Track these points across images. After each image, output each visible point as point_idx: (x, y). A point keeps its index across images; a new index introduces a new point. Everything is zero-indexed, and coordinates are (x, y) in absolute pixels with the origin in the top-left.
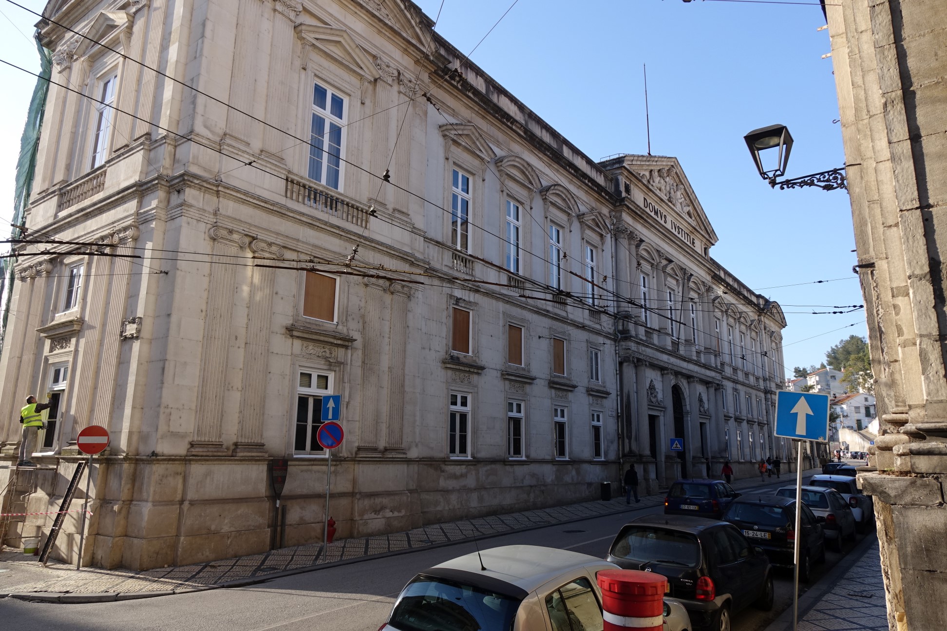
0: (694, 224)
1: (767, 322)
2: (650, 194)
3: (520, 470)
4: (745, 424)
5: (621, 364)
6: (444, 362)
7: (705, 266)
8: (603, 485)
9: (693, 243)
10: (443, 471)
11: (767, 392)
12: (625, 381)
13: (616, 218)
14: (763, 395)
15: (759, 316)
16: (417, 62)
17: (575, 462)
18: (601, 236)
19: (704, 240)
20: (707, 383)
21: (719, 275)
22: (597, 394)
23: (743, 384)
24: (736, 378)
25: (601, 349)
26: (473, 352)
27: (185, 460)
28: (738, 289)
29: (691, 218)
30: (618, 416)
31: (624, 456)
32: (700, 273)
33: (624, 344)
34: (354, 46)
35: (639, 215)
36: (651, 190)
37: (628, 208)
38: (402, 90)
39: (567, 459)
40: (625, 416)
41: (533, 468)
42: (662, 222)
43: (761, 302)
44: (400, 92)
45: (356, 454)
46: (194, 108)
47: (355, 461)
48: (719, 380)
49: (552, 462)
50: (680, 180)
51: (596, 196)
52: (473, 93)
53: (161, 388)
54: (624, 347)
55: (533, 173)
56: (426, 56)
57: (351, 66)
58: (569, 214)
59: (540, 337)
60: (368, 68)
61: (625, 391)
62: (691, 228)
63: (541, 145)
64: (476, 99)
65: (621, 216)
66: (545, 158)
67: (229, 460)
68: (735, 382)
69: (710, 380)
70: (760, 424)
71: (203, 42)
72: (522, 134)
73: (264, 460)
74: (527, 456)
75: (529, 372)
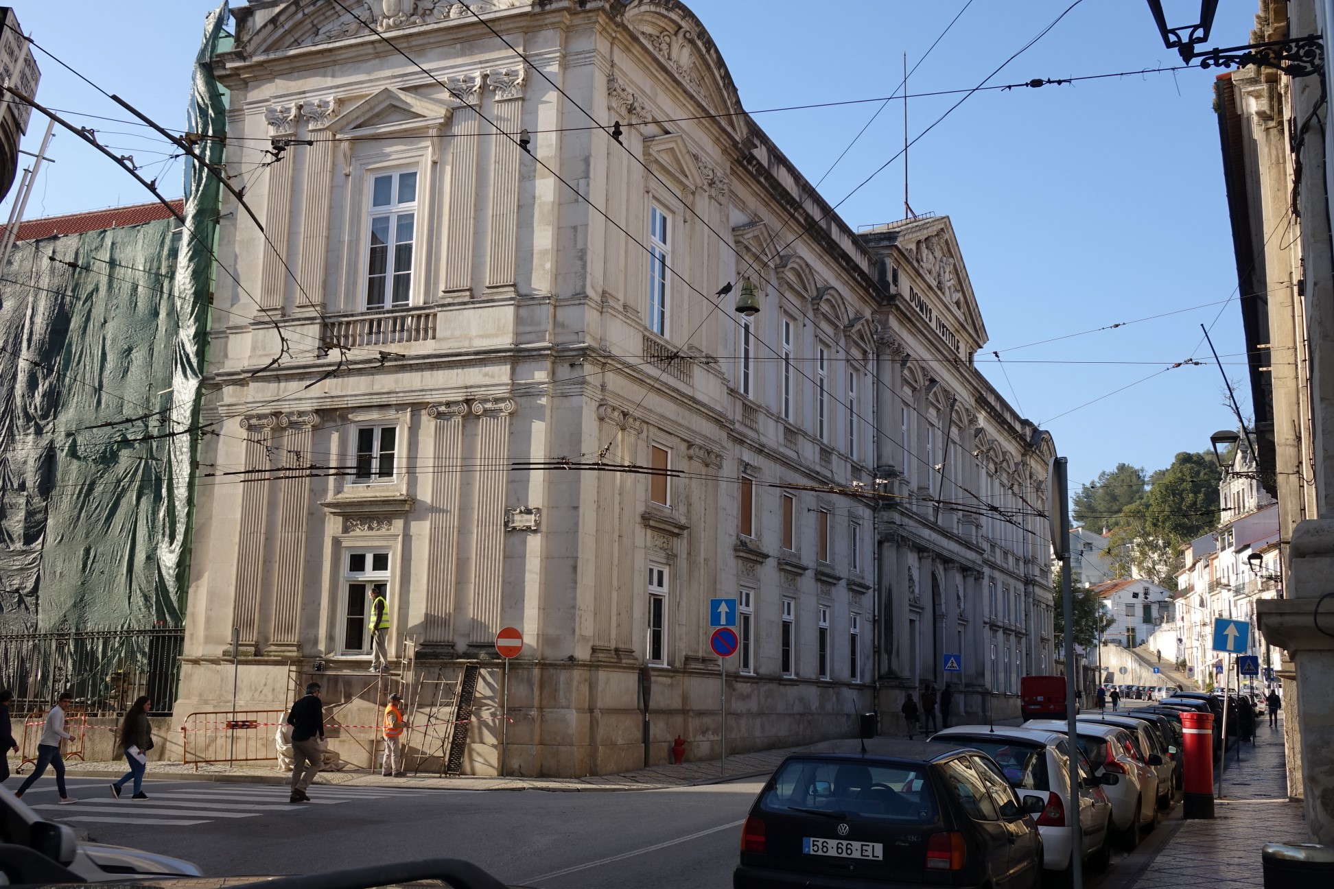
0: (962, 319)
1: (1033, 463)
2: (919, 280)
3: (793, 691)
4: (1000, 633)
5: (880, 543)
6: (736, 550)
7: (970, 383)
8: (863, 717)
9: (958, 348)
10: (734, 690)
11: (1029, 582)
12: (886, 569)
13: (879, 322)
14: (1021, 587)
15: (1023, 455)
16: (725, 151)
17: (836, 684)
18: (865, 352)
19: (970, 341)
20: (965, 570)
21: (987, 397)
22: (857, 588)
23: (1002, 570)
24: (993, 559)
25: (861, 522)
26: (756, 534)
27: (590, 666)
28: (1001, 413)
29: (959, 309)
30: (874, 620)
31: (880, 677)
32: (964, 395)
33: (885, 515)
34: (684, 151)
35: (907, 319)
36: (920, 275)
37: (898, 308)
38: (714, 195)
39: (828, 680)
40: (884, 622)
41: (801, 689)
42: (927, 320)
43: (1028, 431)
44: (710, 197)
45: (685, 664)
46: (584, 266)
47: (684, 672)
48: (980, 566)
49: (817, 683)
50: (951, 250)
51: (861, 292)
52: (766, 179)
53: (575, 588)
54: (885, 519)
55: (810, 277)
56: (735, 143)
57: (677, 174)
58: (836, 327)
59: (809, 510)
60: (693, 176)
61: (885, 583)
62: (957, 325)
63: (819, 233)
64: (767, 185)
65: (887, 320)
66: (818, 249)
67: (614, 667)
68: (993, 566)
69: (970, 565)
70: (1018, 634)
71: (588, 185)
72: (802, 221)
73: (633, 668)
74: (797, 674)
75: (800, 559)
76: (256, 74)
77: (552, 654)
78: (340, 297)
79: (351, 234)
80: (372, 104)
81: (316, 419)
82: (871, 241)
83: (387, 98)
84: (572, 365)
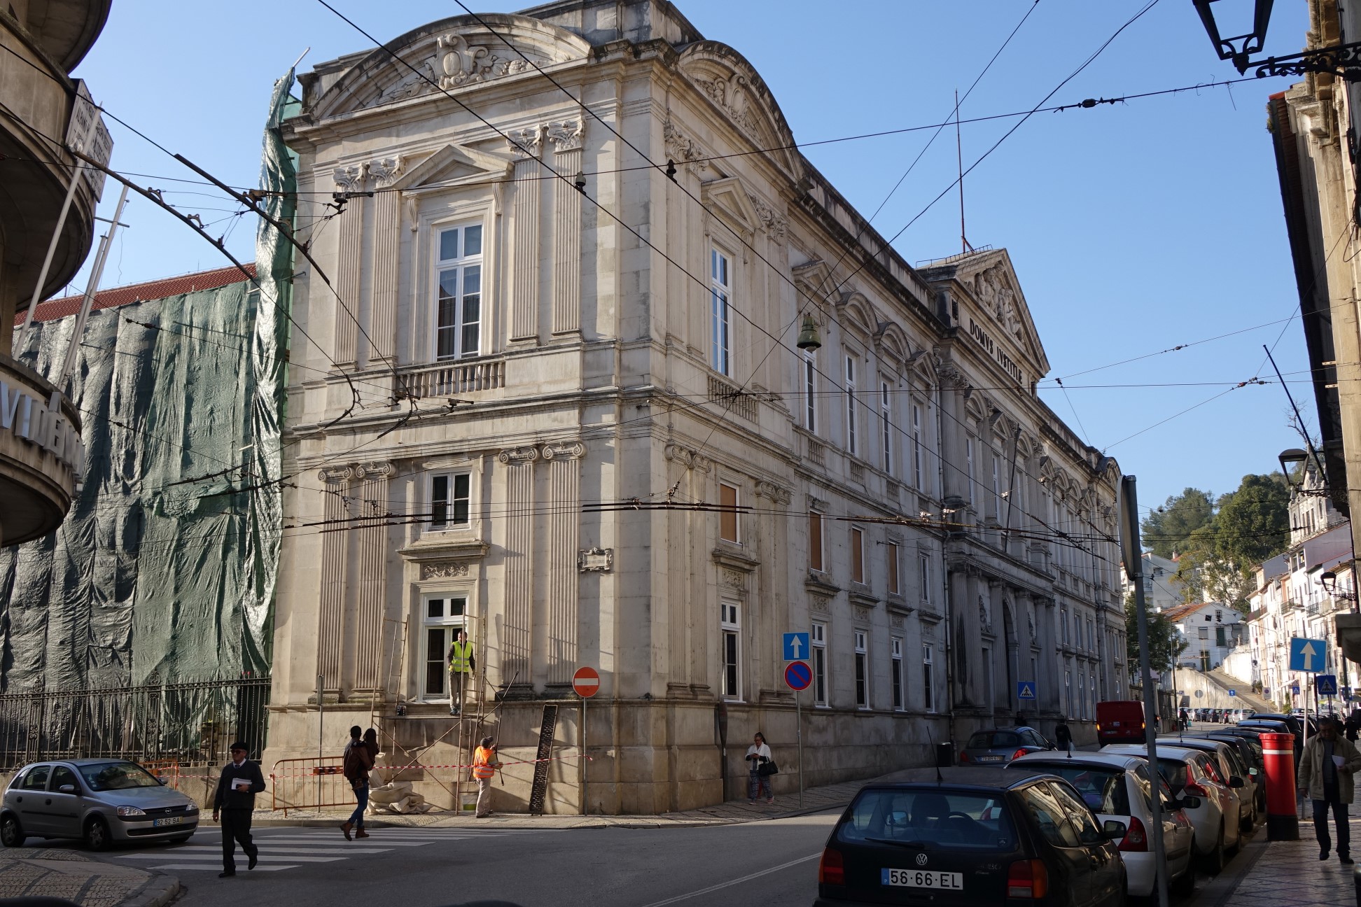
0: (1023, 349)
1: (1100, 490)
2: (979, 313)
3: (868, 723)
4: (1073, 660)
5: (950, 573)
6: (807, 584)
7: (1034, 413)
8: (940, 747)
9: (1020, 378)
10: (810, 723)
11: (1100, 608)
12: (956, 599)
13: (941, 355)
14: (1093, 613)
15: (1090, 482)
16: (782, 193)
17: (911, 714)
18: (928, 385)
19: (1032, 371)
20: (1036, 598)
21: (1051, 426)
22: (928, 619)
23: (1073, 597)
24: (1063, 587)
25: (930, 553)
26: (826, 568)
27: (667, 703)
28: (1065, 441)
29: (1020, 339)
30: (947, 650)
31: (955, 707)
32: (1028, 425)
33: (954, 546)
34: (741, 194)
35: (967, 351)
36: (980, 308)
37: (959, 341)
38: (772, 236)
39: (903, 710)
40: (957, 651)
41: (877, 720)
42: (989, 352)
43: (1093, 458)
44: (769, 238)
45: (761, 699)
46: (647, 310)
47: (760, 707)
48: (1050, 593)
49: (892, 714)
50: (1010, 283)
51: (922, 326)
52: (823, 218)
53: (649, 626)
54: (954, 549)
55: (870, 313)
56: (791, 184)
57: (736, 217)
58: (898, 361)
59: (878, 543)
60: (751, 218)
61: (957, 613)
62: (1018, 356)
63: (877, 270)
64: (824, 224)
65: (949, 353)
66: (877, 285)
67: (691, 703)
68: (1064, 593)
69: (1040, 592)
70: (1091, 660)
71: (649, 231)
72: (861, 258)
73: (709, 704)
74: (872, 706)
75: (871, 591)
76: (324, 137)
77: (628, 693)
78: (411, 349)
79: (419, 288)
80: (437, 161)
81: (392, 469)
82: (929, 275)
83: (449, 156)
84: (639, 408)
